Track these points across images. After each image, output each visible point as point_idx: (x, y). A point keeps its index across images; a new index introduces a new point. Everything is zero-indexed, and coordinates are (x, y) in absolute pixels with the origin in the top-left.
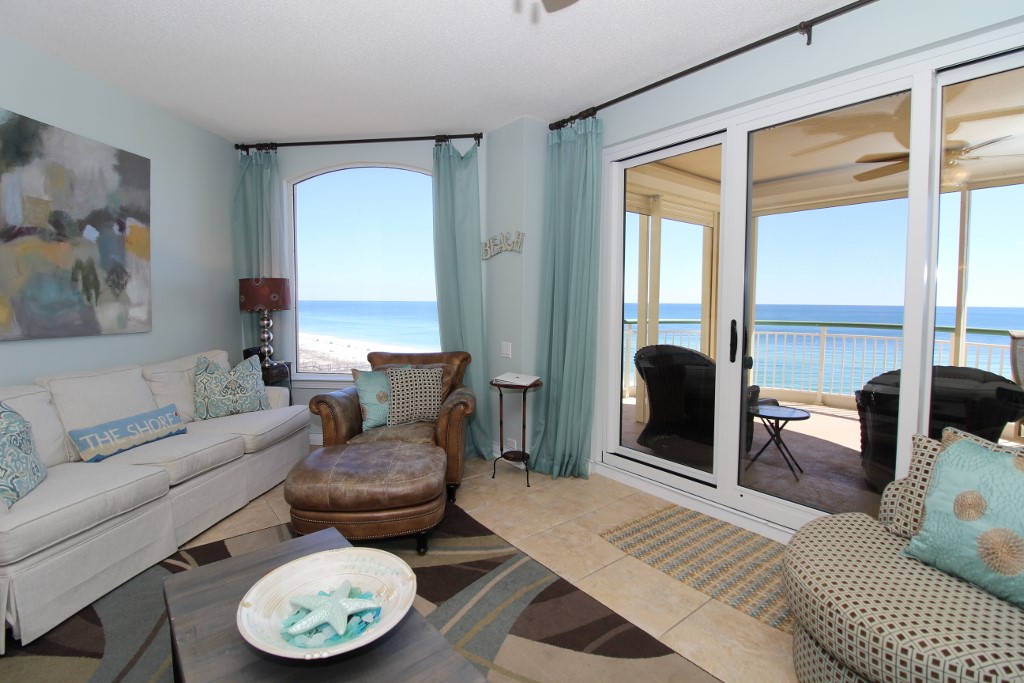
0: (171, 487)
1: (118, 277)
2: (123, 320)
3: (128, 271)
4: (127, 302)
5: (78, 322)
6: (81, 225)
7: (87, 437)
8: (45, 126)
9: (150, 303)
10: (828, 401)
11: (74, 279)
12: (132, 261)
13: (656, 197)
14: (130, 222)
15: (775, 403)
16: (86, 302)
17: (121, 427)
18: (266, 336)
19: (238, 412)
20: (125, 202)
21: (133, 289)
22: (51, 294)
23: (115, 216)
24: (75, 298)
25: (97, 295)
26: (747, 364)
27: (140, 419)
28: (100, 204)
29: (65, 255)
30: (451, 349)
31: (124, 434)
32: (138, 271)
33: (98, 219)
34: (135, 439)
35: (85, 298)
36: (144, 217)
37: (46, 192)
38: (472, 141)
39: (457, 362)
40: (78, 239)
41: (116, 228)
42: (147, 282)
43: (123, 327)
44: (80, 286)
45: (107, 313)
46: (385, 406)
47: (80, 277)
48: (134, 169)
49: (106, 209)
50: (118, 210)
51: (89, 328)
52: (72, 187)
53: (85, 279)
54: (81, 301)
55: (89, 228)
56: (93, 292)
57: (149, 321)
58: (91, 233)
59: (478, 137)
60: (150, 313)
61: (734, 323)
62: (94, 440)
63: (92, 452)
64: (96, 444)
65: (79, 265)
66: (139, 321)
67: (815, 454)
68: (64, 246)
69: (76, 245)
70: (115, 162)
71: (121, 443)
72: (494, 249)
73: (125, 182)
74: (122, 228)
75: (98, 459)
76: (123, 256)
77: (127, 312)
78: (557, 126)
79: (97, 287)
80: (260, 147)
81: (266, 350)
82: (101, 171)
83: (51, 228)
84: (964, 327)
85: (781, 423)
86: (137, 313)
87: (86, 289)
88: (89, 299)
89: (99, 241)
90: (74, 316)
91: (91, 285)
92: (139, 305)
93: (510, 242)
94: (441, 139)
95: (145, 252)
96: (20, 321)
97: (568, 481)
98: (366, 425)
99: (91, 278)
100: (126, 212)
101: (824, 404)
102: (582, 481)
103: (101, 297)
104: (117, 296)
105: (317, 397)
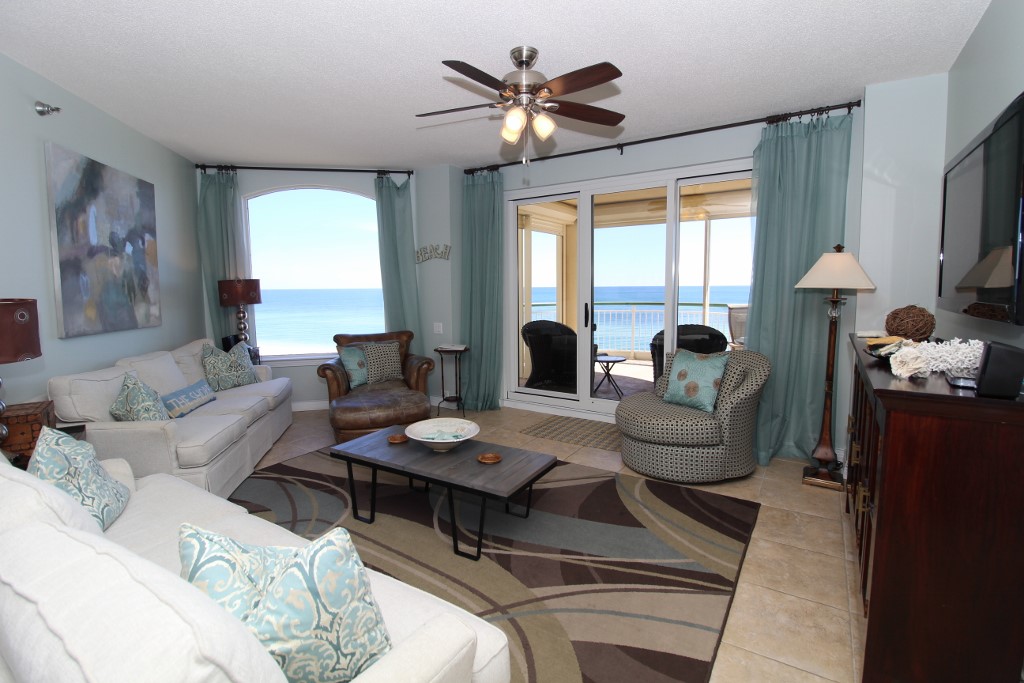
1: (144, 283)
2: (148, 317)
3: (148, 277)
4: (149, 302)
5: (127, 319)
6: (124, 242)
7: (171, 401)
8: (103, 166)
9: (160, 302)
10: (638, 355)
11: (123, 286)
12: (149, 269)
13: (526, 216)
14: (147, 237)
15: (606, 355)
16: (130, 303)
17: (186, 394)
18: (243, 326)
19: (239, 386)
20: (143, 220)
21: (151, 291)
22: (113, 297)
23: (139, 233)
24: (124, 301)
25: (135, 298)
26: (594, 328)
27: (193, 388)
28: (132, 224)
29: (118, 267)
30: (396, 330)
31: (190, 398)
32: (153, 277)
33: (132, 236)
35: (129, 300)
36: (153, 233)
37: (107, 217)
38: (406, 175)
39: (405, 338)
40: (123, 253)
41: (140, 242)
42: (157, 285)
43: (148, 322)
44: (126, 292)
45: (140, 312)
46: (364, 370)
47: (126, 285)
49: (135, 227)
50: (141, 228)
51: (133, 324)
52: (118, 212)
53: (128, 286)
54: (127, 303)
55: (128, 244)
56: (133, 295)
57: (160, 317)
58: (129, 248)
59: (410, 173)
60: (160, 310)
61: (586, 305)
63: (178, 410)
64: (178, 406)
65: (125, 275)
66: (155, 317)
67: (629, 385)
68: (118, 259)
69: (122, 258)
70: (136, 189)
71: (191, 404)
72: (424, 255)
73: (143, 205)
74: (143, 242)
75: (182, 415)
76: (145, 265)
77: (149, 310)
78: (470, 172)
79: (134, 291)
80: (220, 168)
81: (243, 337)
82: (131, 198)
83: (111, 246)
84: (707, 303)
85: (611, 364)
86: (154, 311)
87: (130, 294)
88: (131, 301)
89: (133, 254)
90: (125, 314)
91: (131, 290)
92: (155, 304)
93: (439, 252)
94: (382, 173)
95: (155, 261)
96: (101, 319)
97: (488, 412)
98: (352, 385)
99: (131, 285)
100: (144, 229)
101: (636, 359)
102: (497, 411)
103: (137, 299)
104: (144, 297)
105: (323, 365)
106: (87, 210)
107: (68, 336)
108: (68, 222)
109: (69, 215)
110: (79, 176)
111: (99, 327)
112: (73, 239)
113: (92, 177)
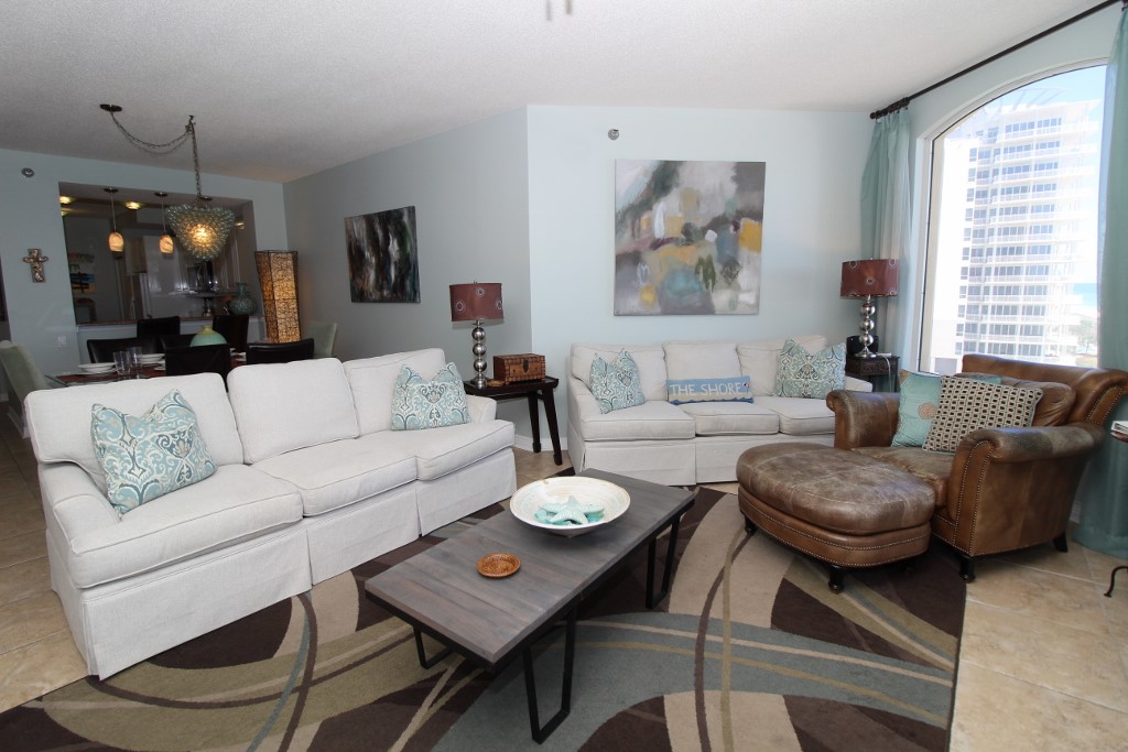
0: (697, 435)
1: (731, 268)
2: (733, 304)
3: (740, 262)
4: (738, 289)
5: (698, 304)
6: (704, 231)
7: (675, 386)
8: (681, 163)
9: (759, 289)
11: (697, 272)
12: (744, 254)
14: (744, 222)
16: (704, 289)
17: (698, 384)
18: (867, 324)
19: (809, 397)
20: (740, 205)
21: (744, 278)
22: (681, 284)
23: (731, 219)
24: (697, 287)
25: (714, 284)
27: (713, 382)
28: (719, 211)
29: (691, 255)
31: (697, 389)
32: (749, 263)
33: (717, 224)
34: (704, 396)
35: (704, 286)
36: (758, 216)
37: (680, 210)
40: (701, 242)
41: (732, 228)
42: (757, 271)
43: (733, 308)
44: (701, 277)
45: (721, 298)
47: (701, 271)
48: (750, 175)
49: (724, 215)
50: (734, 214)
51: (706, 309)
52: (698, 203)
53: (705, 272)
54: (701, 289)
55: (710, 232)
56: (710, 281)
57: (757, 305)
58: (711, 236)
60: (758, 298)
62: (677, 388)
63: (674, 397)
64: (677, 392)
65: (701, 262)
66: (748, 305)
68: (692, 247)
69: (699, 247)
70: (733, 174)
71: (694, 396)
73: (741, 190)
74: (737, 228)
75: (676, 403)
76: (736, 251)
77: (737, 297)
79: (713, 276)
80: (892, 108)
81: (866, 339)
82: (721, 185)
83: (683, 237)
86: (747, 298)
87: (706, 279)
88: (707, 287)
89: (717, 241)
90: (696, 300)
91: (709, 276)
92: (748, 291)
95: (757, 246)
96: (660, 302)
99: (710, 271)
100: (740, 214)
103: (717, 285)
104: (729, 284)
106: (654, 207)
107: (617, 314)
108: (629, 222)
109: (631, 215)
110: (647, 180)
111: (658, 310)
112: (633, 235)
113: (664, 178)
